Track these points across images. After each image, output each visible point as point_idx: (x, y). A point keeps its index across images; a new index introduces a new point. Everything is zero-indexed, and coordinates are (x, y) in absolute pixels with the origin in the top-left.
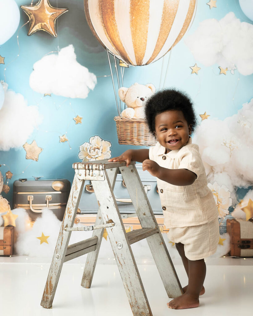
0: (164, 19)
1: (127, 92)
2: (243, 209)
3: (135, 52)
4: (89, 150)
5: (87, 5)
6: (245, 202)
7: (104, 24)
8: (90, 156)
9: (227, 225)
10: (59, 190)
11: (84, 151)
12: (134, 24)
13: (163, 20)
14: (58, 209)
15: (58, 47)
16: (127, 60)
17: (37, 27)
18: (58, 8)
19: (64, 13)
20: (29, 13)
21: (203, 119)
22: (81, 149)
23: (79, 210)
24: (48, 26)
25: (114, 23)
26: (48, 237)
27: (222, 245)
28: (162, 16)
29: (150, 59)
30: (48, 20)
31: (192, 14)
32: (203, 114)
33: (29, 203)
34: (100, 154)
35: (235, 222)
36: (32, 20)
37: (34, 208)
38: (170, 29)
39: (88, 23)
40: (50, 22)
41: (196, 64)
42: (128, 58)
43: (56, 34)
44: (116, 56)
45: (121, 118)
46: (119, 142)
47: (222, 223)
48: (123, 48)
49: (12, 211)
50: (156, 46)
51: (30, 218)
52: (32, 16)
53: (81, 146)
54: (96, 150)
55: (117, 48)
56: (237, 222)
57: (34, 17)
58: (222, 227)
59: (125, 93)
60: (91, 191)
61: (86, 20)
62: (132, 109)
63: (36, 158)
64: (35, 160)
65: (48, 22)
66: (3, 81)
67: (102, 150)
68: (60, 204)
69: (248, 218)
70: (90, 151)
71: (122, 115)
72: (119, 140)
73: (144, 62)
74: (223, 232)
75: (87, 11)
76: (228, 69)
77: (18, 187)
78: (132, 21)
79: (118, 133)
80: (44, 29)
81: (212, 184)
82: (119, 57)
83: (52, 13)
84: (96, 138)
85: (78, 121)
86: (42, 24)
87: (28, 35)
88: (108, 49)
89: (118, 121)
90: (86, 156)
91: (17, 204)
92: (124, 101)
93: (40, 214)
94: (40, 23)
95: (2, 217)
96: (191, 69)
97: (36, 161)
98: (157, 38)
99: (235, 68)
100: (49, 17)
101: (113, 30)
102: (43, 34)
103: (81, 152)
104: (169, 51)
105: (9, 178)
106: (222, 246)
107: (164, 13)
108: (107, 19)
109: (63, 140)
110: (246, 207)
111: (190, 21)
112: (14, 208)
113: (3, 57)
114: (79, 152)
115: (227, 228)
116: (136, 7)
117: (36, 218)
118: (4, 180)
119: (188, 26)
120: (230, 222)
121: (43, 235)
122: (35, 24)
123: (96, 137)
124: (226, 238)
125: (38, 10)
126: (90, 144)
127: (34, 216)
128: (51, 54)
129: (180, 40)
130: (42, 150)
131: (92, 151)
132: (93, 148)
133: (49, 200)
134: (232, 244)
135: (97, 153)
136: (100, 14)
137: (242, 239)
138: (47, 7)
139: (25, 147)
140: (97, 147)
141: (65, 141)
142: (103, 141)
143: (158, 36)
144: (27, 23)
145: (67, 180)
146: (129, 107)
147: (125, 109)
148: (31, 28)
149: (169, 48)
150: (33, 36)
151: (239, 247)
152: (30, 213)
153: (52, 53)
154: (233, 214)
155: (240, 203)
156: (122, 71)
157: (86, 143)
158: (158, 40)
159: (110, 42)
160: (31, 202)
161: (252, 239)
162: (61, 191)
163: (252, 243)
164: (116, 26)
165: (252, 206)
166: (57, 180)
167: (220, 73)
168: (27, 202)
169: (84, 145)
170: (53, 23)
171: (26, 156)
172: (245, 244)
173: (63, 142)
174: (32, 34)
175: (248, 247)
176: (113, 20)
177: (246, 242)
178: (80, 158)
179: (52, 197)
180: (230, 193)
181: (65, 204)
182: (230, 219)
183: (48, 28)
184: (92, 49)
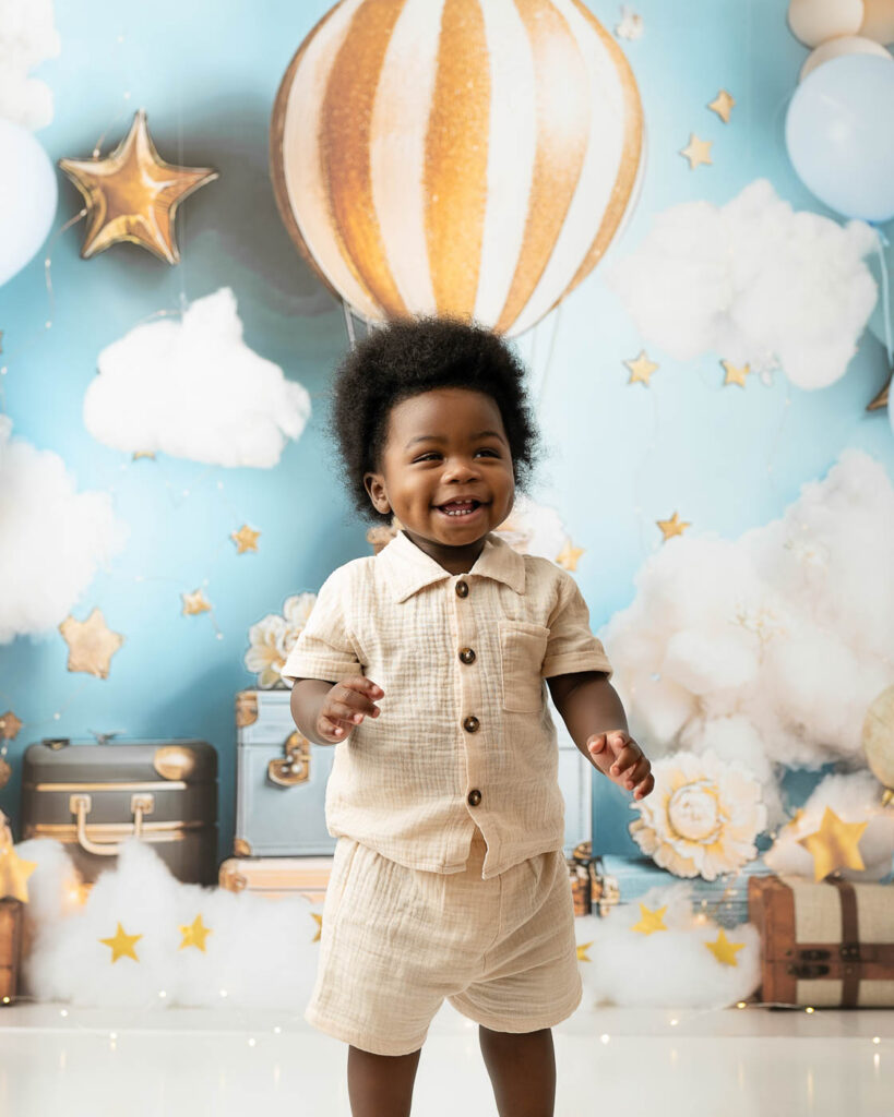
0: (536, 204)
2: (803, 843)
4: (280, 641)
5: (278, 158)
6: (812, 818)
7: (338, 222)
9: (748, 895)
10: (178, 777)
11: (265, 644)
12: (436, 218)
13: (535, 206)
14: (175, 842)
15: (183, 296)
17: (113, 231)
18: (185, 166)
19: (205, 186)
20: (86, 185)
21: (668, 534)
22: (253, 638)
23: (246, 844)
24: (151, 226)
25: (371, 216)
26: (136, 939)
27: (734, 964)
28: (529, 193)
30: (150, 210)
31: (631, 187)
32: (668, 518)
33: (74, 820)
35: (776, 887)
36: (96, 208)
37: (92, 838)
38: (558, 235)
39: (283, 216)
40: (156, 213)
41: (643, 352)
43: (177, 254)
47: (732, 889)
48: (399, 296)
49: (17, 847)
50: (510, 293)
51: (78, 873)
52: (97, 193)
53: (253, 628)
55: (379, 299)
56: (785, 886)
57: (103, 196)
58: (733, 903)
60: (285, 782)
61: (275, 206)
63: (101, 667)
64: (98, 675)
65: (151, 215)
68: (179, 824)
69: (823, 872)
70: (284, 644)
74: (735, 919)
75: (281, 176)
76: (751, 368)
77: (39, 766)
78: (429, 209)
80: (136, 236)
81: (700, 755)
83: (162, 185)
84: (306, 601)
85: (245, 544)
86: (128, 223)
87: (82, 257)
88: (349, 305)
90: (266, 662)
91: (35, 824)
93: (110, 861)
94: (121, 220)
96: (629, 368)
97: (103, 677)
98: (513, 269)
100: (153, 196)
101: (366, 240)
102: (134, 255)
103: (256, 647)
104: (553, 308)
105: (8, 734)
106: (731, 969)
107: (536, 181)
108: (347, 203)
109: (195, 607)
110: (816, 836)
111: (624, 210)
112: (25, 836)
114: (247, 650)
115: (748, 908)
116: (445, 164)
117: (99, 872)
119: (616, 227)
120: (758, 886)
121: (120, 931)
122: (107, 221)
123: (306, 596)
124: (747, 941)
125: (119, 173)
126: (286, 620)
127: (90, 865)
128: (157, 319)
129: (590, 270)
130: (121, 640)
133: (145, 812)
134: (768, 962)
136: (324, 186)
137: (801, 944)
138: (146, 164)
139: (67, 630)
141: (201, 609)
143: (517, 259)
144: (77, 219)
145: (204, 743)
148: (92, 235)
149: (555, 298)
150: (98, 260)
151: (790, 972)
152: (77, 856)
153: (160, 317)
154: (771, 860)
155: (795, 820)
157: (270, 616)
158: (517, 274)
159: (357, 280)
160: (82, 819)
161: (836, 946)
162: (184, 779)
163: (835, 957)
164: (378, 226)
165: (838, 830)
166: (170, 740)
167: (725, 383)
168: (69, 818)
169: (263, 624)
170: (166, 217)
171: (69, 661)
172: (813, 962)
173: (194, 613)
174: (97, 253)
175: (823, 972)
176: (365, 205)
177: (814, 954)
178: (251, 669)
179: (155, 800)
180: (759, 786)
181: (197, 824)
182: (759, 875)
183: (151, 232)
184: (295, 301)
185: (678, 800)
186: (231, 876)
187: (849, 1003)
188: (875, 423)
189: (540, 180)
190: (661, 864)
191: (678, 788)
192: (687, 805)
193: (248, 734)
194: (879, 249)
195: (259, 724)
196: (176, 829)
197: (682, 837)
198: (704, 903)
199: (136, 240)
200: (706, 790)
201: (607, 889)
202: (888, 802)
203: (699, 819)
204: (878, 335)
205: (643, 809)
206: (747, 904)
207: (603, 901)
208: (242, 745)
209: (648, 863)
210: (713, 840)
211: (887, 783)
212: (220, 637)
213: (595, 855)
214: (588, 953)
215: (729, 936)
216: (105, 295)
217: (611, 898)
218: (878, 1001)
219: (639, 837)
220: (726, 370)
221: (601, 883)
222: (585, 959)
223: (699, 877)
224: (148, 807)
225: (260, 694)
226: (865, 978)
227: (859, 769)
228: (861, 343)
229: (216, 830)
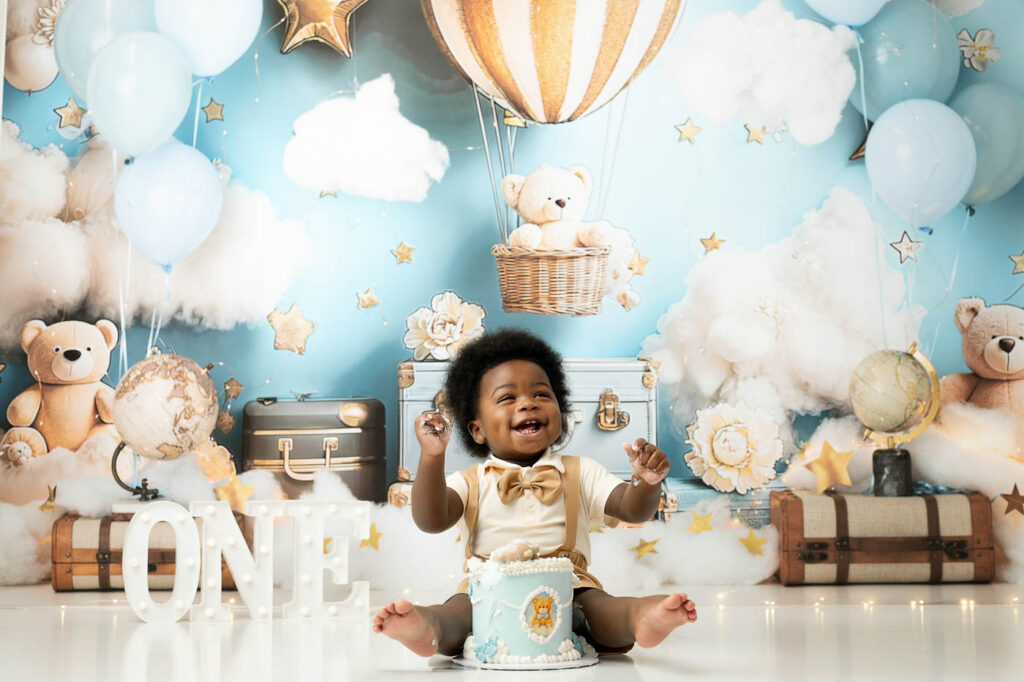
1: (523, 185)
2: (808, 467)
3: (543, 92)
4: (429, 327)
6: (814, 448)
7: (468, 26)
8: (433, 342)
9: (770, 505)
10: (356, 425)
11: (418, 328)
12: (538, 23)
13: (610, 14)
14: (355, 471)
15: (355, 79)
16: (521, 109)
17: (305, 33)
21: (708, 248)
22: (410, 325)
23: (407, 472)
24: (332, 30)
25: (492, 22)
27: (760, 553)
28: (606, 6)
29: (579, 108)
30: (332, 17)
32: (709, 237)
33: (281, 456)
34: (457, 336)
35: (790, 498)
36: (292, 17)
37: (294, 468)
38: (627, 36)
39: (428, 23)
40: (335, 20)
41: (689, 118)
42: (525, 105)
43: (351, 50)
44: (497, 101)
46: (504, 307)
47: (759, 500)
48: (513, 80)
49: (239, 476)
50: (592, 78)
51: (285, 494)
53: (410, 318)
54: (448, 326)
55: (498, 82)
56: (796, 497)
57: (296, 8)
58: (759, 510)
59: (517, 189)
61: (422, 15)
62: (535, 227)
63: (300, 346)
64: (297, 352)
65: (332, 22)
66: (219, 161)
67: (462, 327)
68: (358, 458)
69: (823, 488)
70: (432, 328)
71: (511, 240)
72: (505, 302)
73: (564, 115)
76: (767, 130)
77: (254, 417)
78: (534, 17)
79: (501, 285)
80: (321, 38)
81: (734, 405)
82: (504, 103)
84: (448, 298)
85: (403, 256)
86: (315, 26)
87: (281, 52)
88: (477, 85)
89: (501, 256)
90: (421, 341)
91: (253, 460)
92: (516, 207)
93: (308, 485)
94: (312, 24)
95: (215, 491)
96: (678, 129)
97: (300, 353)
98: (595, 60)
99: (784, 128)
100: (333, 8)
101: (488, 39)
103: (411, 331)
104: (624, 88)
105: (232, 395)
106: (758, 557)
108: (474, 13)
109: (367, 302)
110: (818, 462)
111: (675, 17)
112: (245, 468)
113: (221, 103)
114: (406, 333)
115: (770, 514)
117: (300, 493)
118: (219, 401)
119: (669, 30)
120: (777, 498)
122: (300, 26)
123: (448, 294)
124: (770, 537)
126: (434, 311)
127: (293, 487)
128: (337, 96)
129: (651, 61)
130: (313, 326)
131: (438, 328)
132: (440, 321)
133: (333, 450)
134: (784, 551)
135: (450, 333)
137: (809, 539)
139: (274, 320)
140: (448, 319)
141: (372, 304)
142: (466, 303)
143: (597, 52)
144: (279, 23)
145: (374, 400)
146: (527, 221)
147: (518, 226)
148: (289, 36)
149: (625, 82)
150: (293, 54)
151: (800, 558)
152: (284, 482)
153: (340, 95)
154: (787, 479)
155: (802, 450)
156: (511, 136)
157: (422, 309)
158: (597, 64)
159: (482, 67)
160: (287, 455)
161: (834, 539)
162: (360, 426)
163: (832, 547)
164: (497, 29)
165: (832, 457)
166: (350, 399)
167: (748, 141)
168: (278, 454)
169: (418, 314)
170: (343, 24)
171: (275, 342)
172: (816, 551)
173: (367, 307)
174: (293, 49)
175: (823, 558)
176: (487, 14)
177: (817, 545)
178: (408, 346)
179: (340, 441)
180: (777, 427)
181: (371, 458)
182: (778, 490)
183: (332, 34)
184: (437, 83)
185: (718, 438)
186: (396, 495)
187: (842, 581)
188: (856, 169)
190: (708, 484)
191: (719, 429)
192: (726, 440)
193: (407, 393)
194: (857, 45)
195: (415, 386)
196: (355, 462)
197: (722, 464)
198: (739, 510)
199: (321, 40)
200: (738, 430)
201: (669, 501)
202: (867, 437)
203: (734, 451)
204: (857, 106)
205: (693, 444)
206: (769, 510)
207: (666, 510)
208: (403, 401)
209: (698, 482)
210: (744, 466)
211: (866, 424)
212: (385, 323)
214: (656, 547)
215: (757, 533)
216: (299, 79)
217: (671, 508)
218: (862, 578)
219: (692, 464)
220: (748, 130)
221: (665, 497)
222: (654, 551)
223: (735, 491)
224: (335, 447)
225: (415, 364)
226: (853, 562)
227: (847, 414)
228: (844, 112)
229: (385, 462)
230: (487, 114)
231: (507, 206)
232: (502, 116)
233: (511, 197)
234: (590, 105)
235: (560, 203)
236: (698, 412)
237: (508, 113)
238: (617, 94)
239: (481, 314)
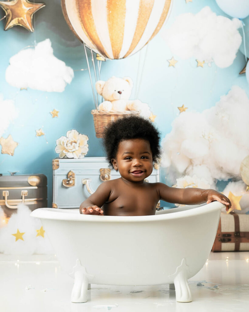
1: (104, 85)
3: (112, 46)
4: (65, 144)
7: (81, 19)
8: (67, 151)
10: (35, 185)
11: (61, 145)
12: (111, 18)
13: (140, 14)
14: (34, 205)
15: (35, 41)
16: (103, 54)
17: (14, 22)
18: (35, 3)
19: (41, 8)
20: (6, 8)
21: (181, 111)
22: (57, 143)
23: (56, 205)
25: (91, 17)
26: (23, 234)
29: (127, 53)
30: (25, 16)
31: (168, 9)
32: (181, 106)
33: (4, 198)
34: (77, 148)
36: (9, 15)
37: (9, 203)
38: (147, 23)
39: (65, 18)
40: (27, 17)
41: (173, 57)
42: (105, 52)
43: (33, 29)
44: (93, 50)
45: (99, 111)
46: (97, 136)
48: (100, 42)
50: (133, 40)
51: (5, 214)
52: (9, 11)
53: (57, 140)
54: (73, 144)
55: (94, 42)
57: (11, 12)
59: (102, 87)
60: (67, 186)
61: (63, 14)
62: (109, 102)
63: (12, 152)
64: (11, 155)
65: (25, 17)
67: (79, 144)
68: (36, 199)
70: (67, 145)
71: (100, 108)
72: (97, 133)
73: (121, 56)
75: (64, 5)
76: (205, 62)
78: (109, 15)
79: (95, 127)
80: (21, 24)
81: (192, 176)
82: (96, 51)
83: (29, 8)
85: (54, 115)
86: (18, 20)
87: (4, 30)
88: (85, 44)
89: (95, 115)
90: (62, 150)
92: (101, 94)
93: (15, 210)
94: (17, 19)
96: (169, 62)
97: (12, 155)
99: (212, 61)
100: (26, 12)
101: (90, 24)
102: (20, 29)
103: (58, 146)
104: (146, 44)
108: (84, 14)
109: (40, 134)
111: (167, 15)
114: (56, 147)
116: (113, 2)
117: (12, 214)
119: (164, 21)
121: (18, 232)
122: (12, 19)
123: (73, 131)
125: (15, 5)
126: (67, 138)
127: (9, 212)
128: (27, 48)
129: (157, 33)
130: (17, 144)
131: (69, 145)
132: (70, 142)
133: (25, 195)
135: (74, 147)
136: (77, 9)
137: (224, 232)
138: (24, 2)
139: (1, 141)
140: (73, 141)
141: (42, 135)
142: (81, 134)
144: (3, 18)
145: (43, 175)
146: (106, 100)
147: (102, 102)
148: (8, 23)
149: (147, 42)
150: (9, 31)
151: (220, 241)
152: (5, 209)
153: (29, 48)
156: (99, 65)
157: (62, 137)
158: (135, 34)
159: (87, 36)
160: (6, 198)
161: (234, 233)
162: (37, 186)
163: (233, 236)
164: (93, 20)
165: (233, 198)
166: (33, 174)
167: (197, 66)
168: (3, 197)
169: (61, 139)
170: (30, 18)
171: (2, 151)
172: (226, 237)
173: (40, 136)
174: (9, 29)
175: (229, 241)
176: (89, 14)
177: (226, 235)
178: (57, 152)
179: (28, 192)
180: (210, 186)
181: (41, 199)
183: (25, 22)
184: (69, 43)
187: (237, 250)
188: (242, 78)
189: (141, 6)
193: (56, 172)
194: (242, 26)
195: (59, 169)
196: (35, 201)
199: (21, 25)
202: (248, 190)
204: (242, 52)
208: (54, 175)
211: (247, 184)
212: (47, 143)
213: (161, 207)
216: (12, 41)
218: (245, 249)
220: (197, 62)
224: (26, 194)
225: (59, 160)
226: (241, 242)
227: (239, 180)
228: (237, 54)
229: (47, 201)
230: (89, 55)
231: (97, 94)
232: (96, 56)
233: (99, 90)
234: (132, 52)
235: (119, 92)
236: (177, 179)
237: (98, 55)
238: (143, 47)
239: (87, 139)
